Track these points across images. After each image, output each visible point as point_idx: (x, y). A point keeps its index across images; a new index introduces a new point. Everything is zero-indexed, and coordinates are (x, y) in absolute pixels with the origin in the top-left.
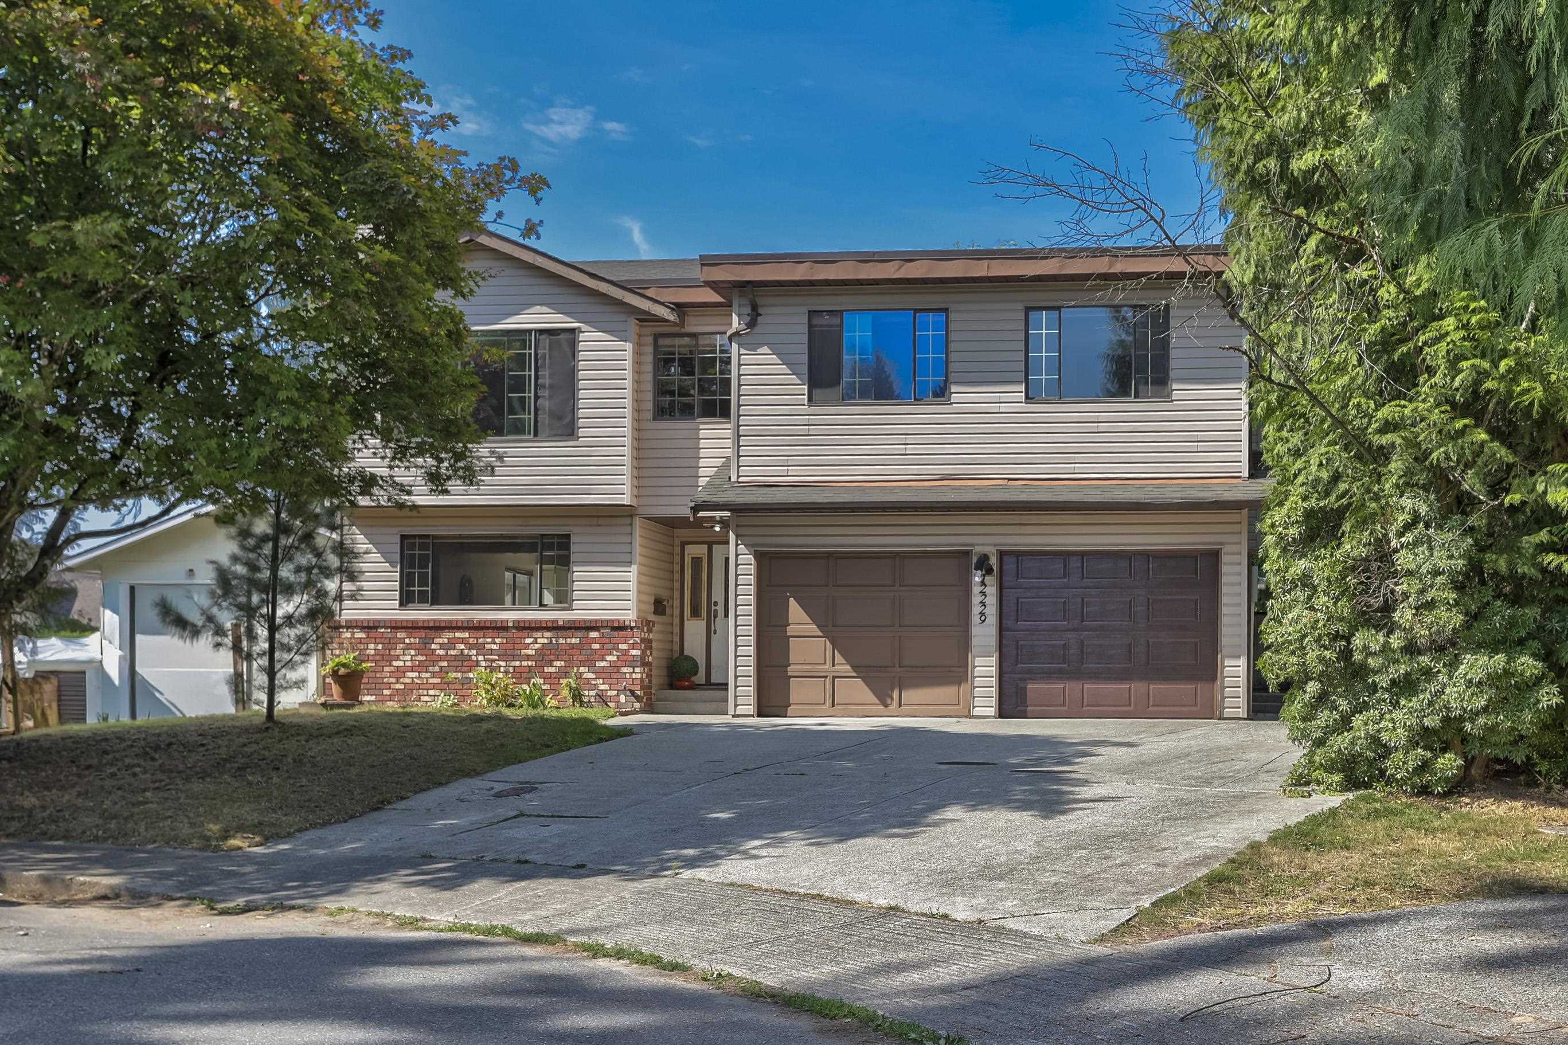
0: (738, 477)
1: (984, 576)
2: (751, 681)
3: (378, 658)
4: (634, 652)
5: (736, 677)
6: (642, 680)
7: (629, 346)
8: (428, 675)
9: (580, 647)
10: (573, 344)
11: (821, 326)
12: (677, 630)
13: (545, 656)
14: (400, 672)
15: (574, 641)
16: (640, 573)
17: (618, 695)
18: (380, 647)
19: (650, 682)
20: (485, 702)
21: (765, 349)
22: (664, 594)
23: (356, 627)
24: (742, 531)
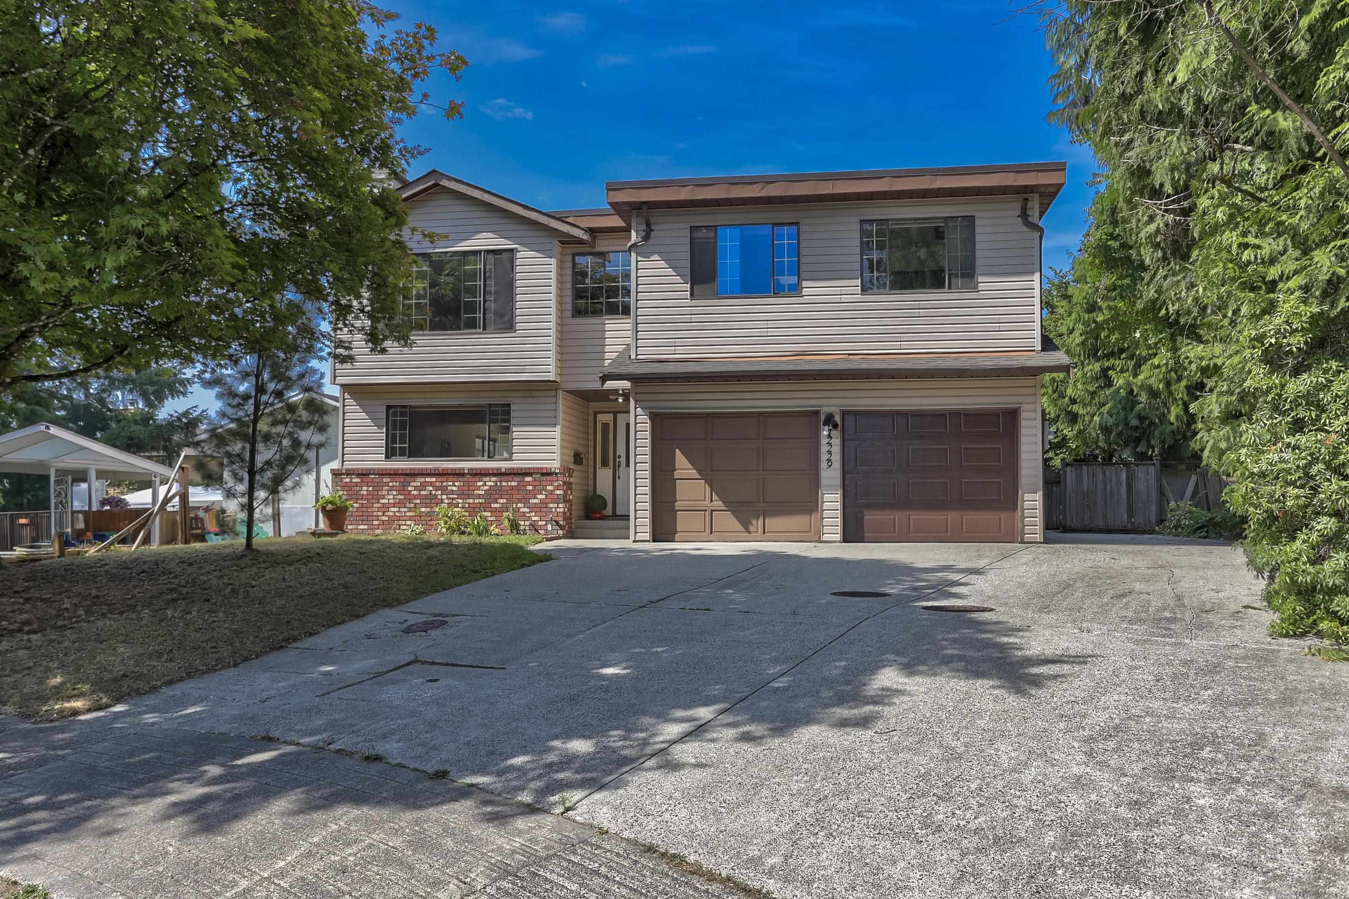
0: (637, 355)
1: (830, 430)
2: (648, 514)
3: (369, 497)
4: (558, 492)
5: (636, 511)
6: (564, 513)
7: (553, 261)
8: (406, 510)
9: (517, 489)
10: (512, 261)
11: (700, 238)
12: (591, 476)
13: (492, 495)
14: (385, 508)
15: (513, 484)
16: (562, 433)
17: (546, 525)
18: (371, 488)
19: (571, 514)
20: (444, 530)
21: (656, 257)
22: (581, 449)
23: (353, 474)
24: (639, 397)
